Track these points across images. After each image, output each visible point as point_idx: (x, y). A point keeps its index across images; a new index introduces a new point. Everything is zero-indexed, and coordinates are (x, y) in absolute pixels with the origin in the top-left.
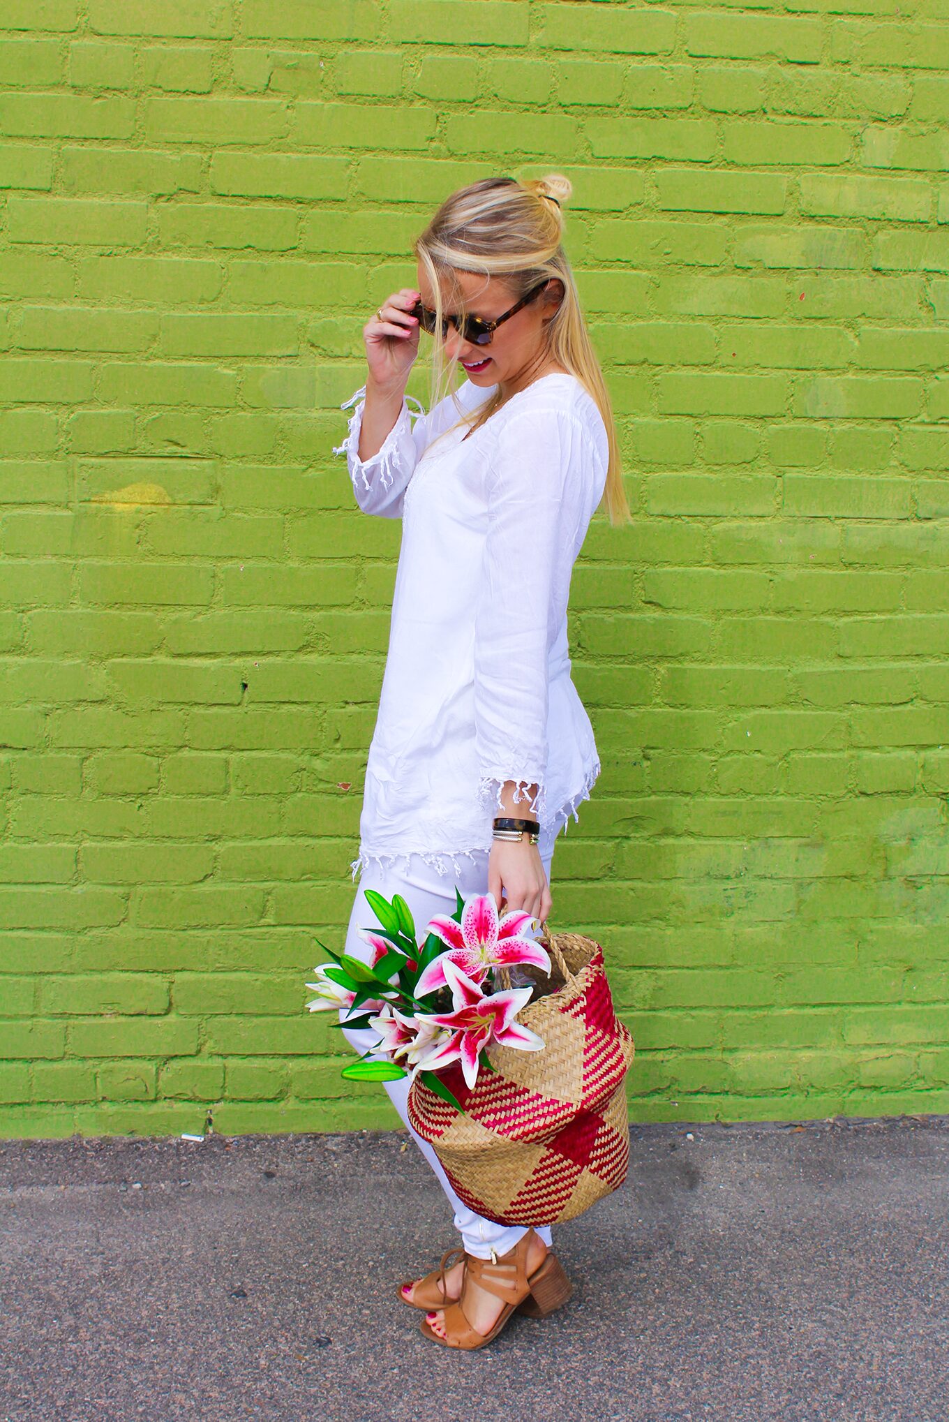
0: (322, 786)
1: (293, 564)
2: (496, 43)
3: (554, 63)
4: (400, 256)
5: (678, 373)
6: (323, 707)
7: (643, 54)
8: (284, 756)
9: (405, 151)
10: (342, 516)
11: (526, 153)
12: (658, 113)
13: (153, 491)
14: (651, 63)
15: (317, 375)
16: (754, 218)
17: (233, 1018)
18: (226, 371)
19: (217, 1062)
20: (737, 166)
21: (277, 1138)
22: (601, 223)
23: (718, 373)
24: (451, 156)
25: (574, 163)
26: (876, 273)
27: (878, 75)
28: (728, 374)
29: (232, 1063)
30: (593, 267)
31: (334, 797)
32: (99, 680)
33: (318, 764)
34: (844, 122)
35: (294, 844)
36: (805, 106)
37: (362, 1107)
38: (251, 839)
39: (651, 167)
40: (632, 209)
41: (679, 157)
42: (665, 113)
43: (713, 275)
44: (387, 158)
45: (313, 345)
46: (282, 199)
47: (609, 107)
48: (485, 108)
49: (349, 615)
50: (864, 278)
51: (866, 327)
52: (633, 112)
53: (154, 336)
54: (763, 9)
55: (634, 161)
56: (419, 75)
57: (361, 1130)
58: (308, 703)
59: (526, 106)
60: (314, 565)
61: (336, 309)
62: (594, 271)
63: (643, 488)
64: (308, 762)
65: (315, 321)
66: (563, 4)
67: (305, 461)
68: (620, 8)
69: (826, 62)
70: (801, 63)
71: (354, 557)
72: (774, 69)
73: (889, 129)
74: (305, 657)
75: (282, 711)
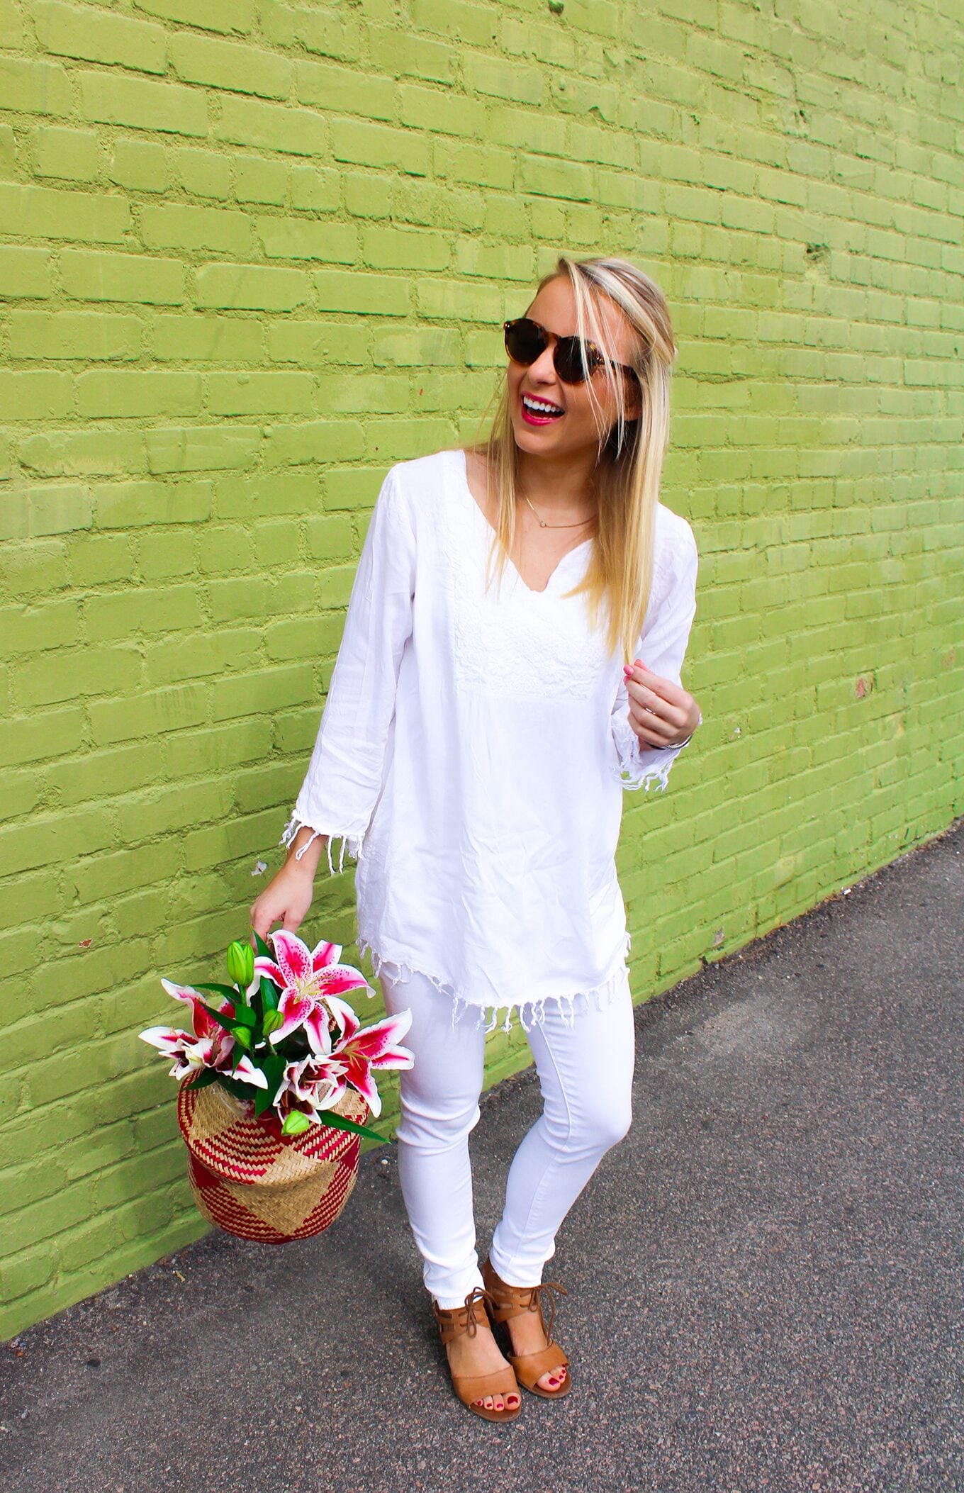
0: (65, 950)
1: (19, 717)
2: (181, 132)
3: (230, 158)
4: (102, 361)
5: (336, 470)
6: (60, 867)
7: (302, 156)
8: (25, 929)
9: (103, 245)
10: (62, 655)
11: (211, 251)
12: (313, 214)
14: (306, 165)
15: (30, 500)
16: (386, 319)
20: (373, 269)
22: (276, 324)
23: (365, 468)
24: (145, 251)
25: (249, 262)
26: (467, 369)
27: (465, 191)
28: (372, 468)
30: (268, 368)
31: (77, 958)
33: (59, 929)
34: (444, 231)
35: (40, 1020)
36: (418, 216)
37: (126, 1254)
39: (310, 268)
40: (298, 310)
41: (331, 260)
42: (319, 215)
43: (359, 374)
44: (85, 251)
45: (24, 466)
47: (277, 206)
48: (173, 201)
49: (77, 761)
50: (460, 373)
51: (462, 418)
52: (296, 213)
54: (386, 121)
55: (297, 262)
56: (113, 161)
57: (128, 1278)
58: (45, 865)
59: (209, 201)
60: (40, 714)
61: (43, 423)
62: (270, 373)
63: (316, 584)
64: (50, 929)
65: (23, 438)
66: (235, 96)
67: (24, 599)
68: (281, 106)
69: (430, 176)
70: (414, 175)
71: (77, 698)
72: (395, 179)
73: (472, 240)
74: (39, 816)
75: (21, 881)
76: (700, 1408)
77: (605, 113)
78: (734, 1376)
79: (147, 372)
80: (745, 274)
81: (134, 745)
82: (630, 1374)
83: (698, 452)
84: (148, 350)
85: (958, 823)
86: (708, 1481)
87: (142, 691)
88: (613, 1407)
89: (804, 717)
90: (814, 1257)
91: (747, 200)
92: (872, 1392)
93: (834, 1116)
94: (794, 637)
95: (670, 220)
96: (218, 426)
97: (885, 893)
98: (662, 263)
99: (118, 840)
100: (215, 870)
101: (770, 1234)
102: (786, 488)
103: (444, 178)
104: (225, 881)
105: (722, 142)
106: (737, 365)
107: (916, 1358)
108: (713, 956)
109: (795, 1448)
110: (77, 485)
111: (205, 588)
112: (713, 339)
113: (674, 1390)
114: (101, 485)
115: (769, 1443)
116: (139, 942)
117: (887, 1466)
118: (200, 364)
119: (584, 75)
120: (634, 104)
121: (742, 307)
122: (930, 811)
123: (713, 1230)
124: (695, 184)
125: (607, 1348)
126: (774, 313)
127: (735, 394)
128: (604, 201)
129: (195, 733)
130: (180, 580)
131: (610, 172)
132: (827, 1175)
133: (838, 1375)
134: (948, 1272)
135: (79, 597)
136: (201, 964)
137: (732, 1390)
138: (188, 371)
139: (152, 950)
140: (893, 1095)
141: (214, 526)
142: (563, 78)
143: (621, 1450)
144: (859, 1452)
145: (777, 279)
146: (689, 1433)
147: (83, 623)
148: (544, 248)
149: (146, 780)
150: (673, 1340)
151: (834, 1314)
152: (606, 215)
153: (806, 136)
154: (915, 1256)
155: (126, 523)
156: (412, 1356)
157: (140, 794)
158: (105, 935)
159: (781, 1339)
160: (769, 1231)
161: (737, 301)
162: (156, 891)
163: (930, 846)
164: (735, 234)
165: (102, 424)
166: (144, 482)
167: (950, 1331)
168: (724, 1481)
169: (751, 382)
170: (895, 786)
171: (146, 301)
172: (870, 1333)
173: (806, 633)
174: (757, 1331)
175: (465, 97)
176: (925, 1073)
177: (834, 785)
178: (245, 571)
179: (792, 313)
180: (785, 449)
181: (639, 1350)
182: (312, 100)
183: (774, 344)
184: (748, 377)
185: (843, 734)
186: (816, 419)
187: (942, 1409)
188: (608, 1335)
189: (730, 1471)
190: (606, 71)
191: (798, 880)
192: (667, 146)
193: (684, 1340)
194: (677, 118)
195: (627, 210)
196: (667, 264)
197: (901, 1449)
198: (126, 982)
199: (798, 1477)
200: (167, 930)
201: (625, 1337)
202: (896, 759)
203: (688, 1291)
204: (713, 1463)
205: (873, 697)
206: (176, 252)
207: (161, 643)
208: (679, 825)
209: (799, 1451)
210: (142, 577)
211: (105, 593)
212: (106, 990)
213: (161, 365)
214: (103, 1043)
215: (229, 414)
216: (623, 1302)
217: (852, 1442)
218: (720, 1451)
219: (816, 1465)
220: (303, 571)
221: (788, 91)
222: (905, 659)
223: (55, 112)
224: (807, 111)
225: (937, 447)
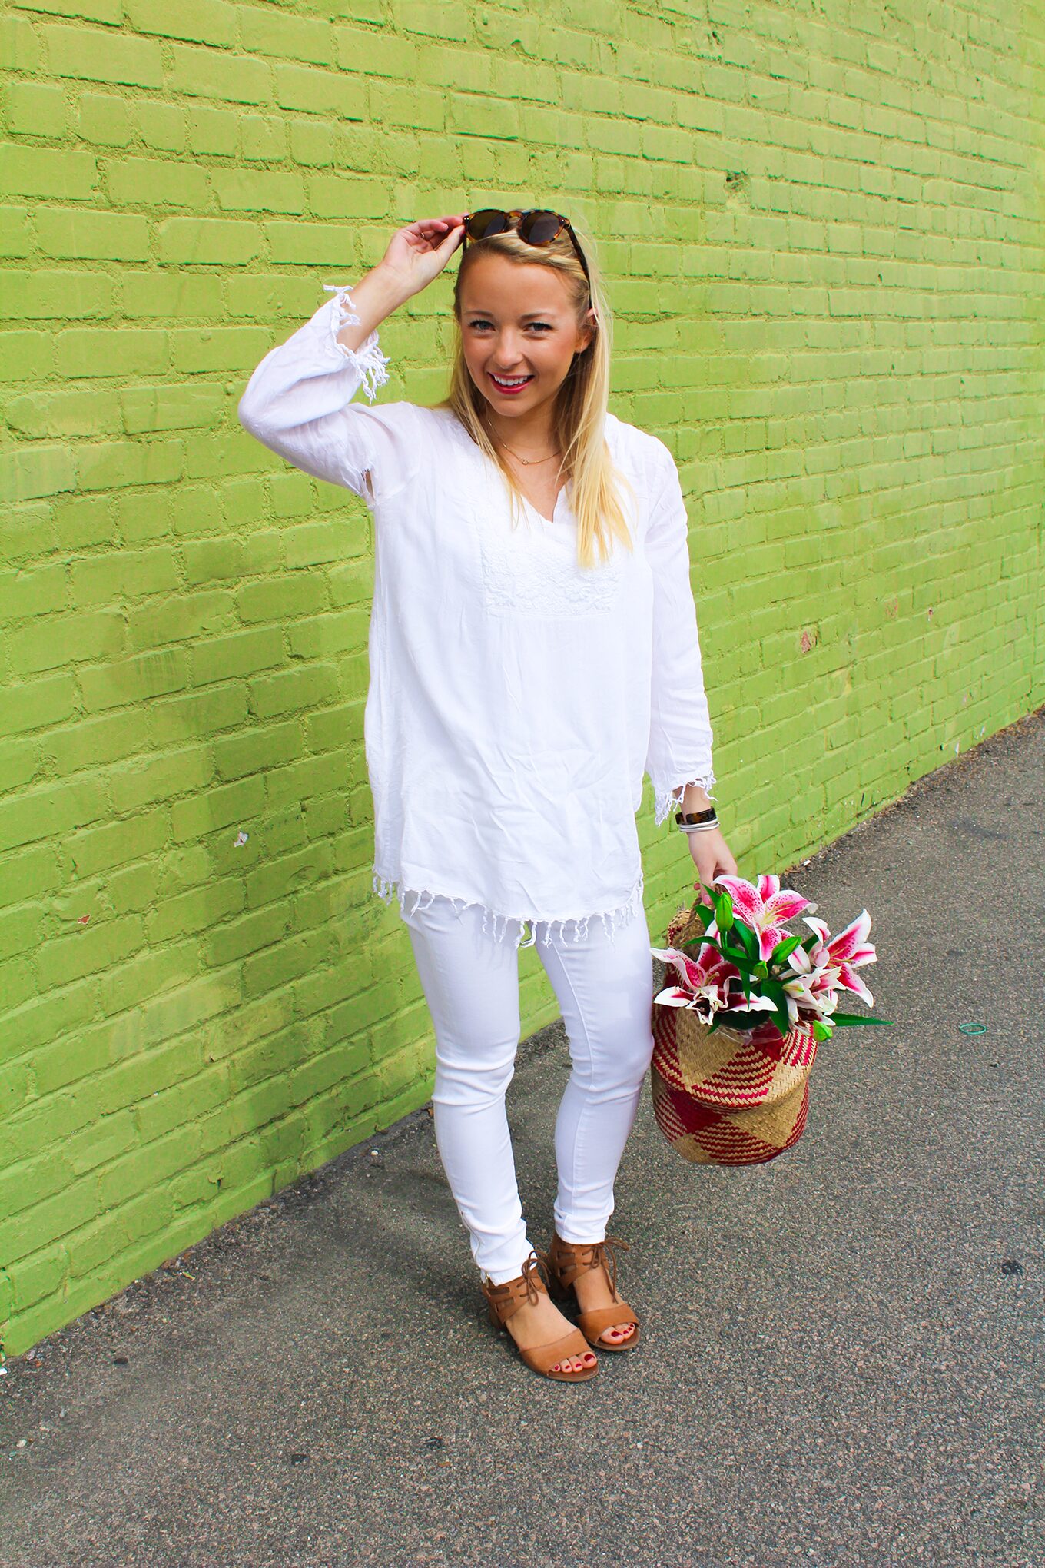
0: (65, 927)
1: (16, 684)
2: (139, 84)
3: (184, 108)
4: (78, 319)
6: (58, 839)
7: (249, 104)
8: (28, 905)
9: (74, 201)
10: (52, 621)
11: (171, 205)
12: (262, 164)
14: (253, 114)
15: (18, 462)
16: (333, 270)
17: (11, 1220)
20: (319, 219)
22: (233, 278)
24: (112, 206)
25: (206, 216)
26: (410, 319)
27: (400, 134)
30: (229, 323)
31: (76, 936)
33: (59, 904)
34: (383, 177)
35: (45, 1001)
36: (357, 162)
37: (130, 1257)
38: (6, 1012)
39: (262, 220)
40: (252, 264)
41: (280, 210)
42: (268, 165)
44: (57, 208)
45: (11, 428)
47: (229, 157)
48: (134, 155)
49: (70, 729)
50: (403, 323)
51: (407, 369)
52: (246, 163)
54: (324, 65)
55: (250, 214)
56: (78, 115)
57: (133, 1282)
58: (44, 838)
59: (168, 155)
60: (35, 681)
61: (27, 384)
62: (230, 328)
63: (281, 544)
64: (51, 904)
65: (11, 400)
66: (185, 46)
67: (16, 564)
68: (227, 54)
69: (367, 120)
70: (352, 120)
71: (68, 664)
72: (336, 125)
73: (409, 185)
74: (36, 787)
75: (22, 855)
76: (740, 1318)
77: (527, 46)
78: (768, 1290)
79: (119, 330)
80: (667, 207)
81: (122, 712)
82: (667, 1300)
83: (631, 396)
84: (118, 308)
85: (915, 787)
86: (760, 1372)
87: (128, 656)
88: (658, 1328)
89: (750, 674)
90: (827, 1187)
91: (666, 129)
92: (900, 1286)
93: (826, 1067)
94: (735, 588)
95: (594, 155)
96: (184, 384)
97: (847, 861)
98: (588, 200)
99: (110, 811)
100: (201, 842)
101: (780, 1172)
102: (719, 430)
103: (379, 122)
104: (210, 853)
105: (639, 70)
106: (665, 304)
107: (936, 1256)
109: (835, 1338)
110: (60, 446)
111: (180, 550)
112: (640, 276)
113: (713, 1308)
114: (81, 446)
115: (811, 1337)
116: (133, 918)
117: (922, 1340)
118: (166, 321)
119: (506, 8)
120: (553, 35)
121: (666, 242)
122: (885, 775)
123: (724, 1175)
124: (615, 115)
125: (641, 1283)
126: (698, 247)
127: (664, 333)
128: (530, 139)
129: (176, 699)
130: (157, 542)
131: (535, 107)
132: (827, 1118)
133: (866, 1277)
134: (957, 1184)
135: (67, 561)
136: (190, 941)
137: (768, 1301)
138: (157, 330)
139: (145, 927)
140: (882, 1043)
141: (186, 486)
142: (485, 13)
143: (673, 1360)
144: (895, 1333)
145: (699, 211)
146: (735, 1339)
147: (71, 588)
148: (476, 188)
149: (134, 748)
150: (703, 1269)
151: (853, 1230)
152: (533, 153)
153: (720, 59)
154: (923, 1175)
155: (105, 485)
156: (449, 1312)
157: (129, 762)
158: (102, 911)
159: (807, 1256)
160: (779, 1169)
161: (662, 237)
162: (146, 864)
163: (887, 813)
164: (656, 165)
165: (80, 384)
166: (120, 442)
167: (965, 1231)
168: (774, 1371)
169: (679, 320)
170: (846, 747)
171: (115, 258)
172: (890, 1242)
173: (748, 584)
174: (783, 1251)
175: (396, 37)
176: (911, 1021)
177: (785, 747)
178: (216, 532)
179: (716, 245)
180: (715, 389)
181: (672, 1280)
182: (256, 47)
183: (699, 279)
184: (677, 315)
185: (790, 692)
186: (744, 356)
187: (966, 1291)
188: (639, 1272)
189: (779, 1363)
190: (526, 3)
191: (755, 851)
192: (586, 77)
193: (714, 1268)
194: (595, 47)
195: (552, 146)
196: (593, 201)
197: (933, 1325)
198: (122, 961)
199: (842, 1359)
200: (158, 905)
201: (657, 1272)
202: (845, 718)
203: (709, 1228)
204: (762, 1359)
205: (818, 651)
206: (140, 207)
207: (141, 607)
209: (839, 1340)
210: (123, 539)
211: (89, 557)
212: (103, 970)
213: (131, 322)
214: (104, 1025)
215: (195, 371)
216: (648, 1244)
217: (889, 1327)
218: (766, 1349)
219: (857, 1348)
220: (269, 530)
221: (699, 13)
222: (849, 609)
223: (26, 68)
224: (720, 32)
225: (866, 381)
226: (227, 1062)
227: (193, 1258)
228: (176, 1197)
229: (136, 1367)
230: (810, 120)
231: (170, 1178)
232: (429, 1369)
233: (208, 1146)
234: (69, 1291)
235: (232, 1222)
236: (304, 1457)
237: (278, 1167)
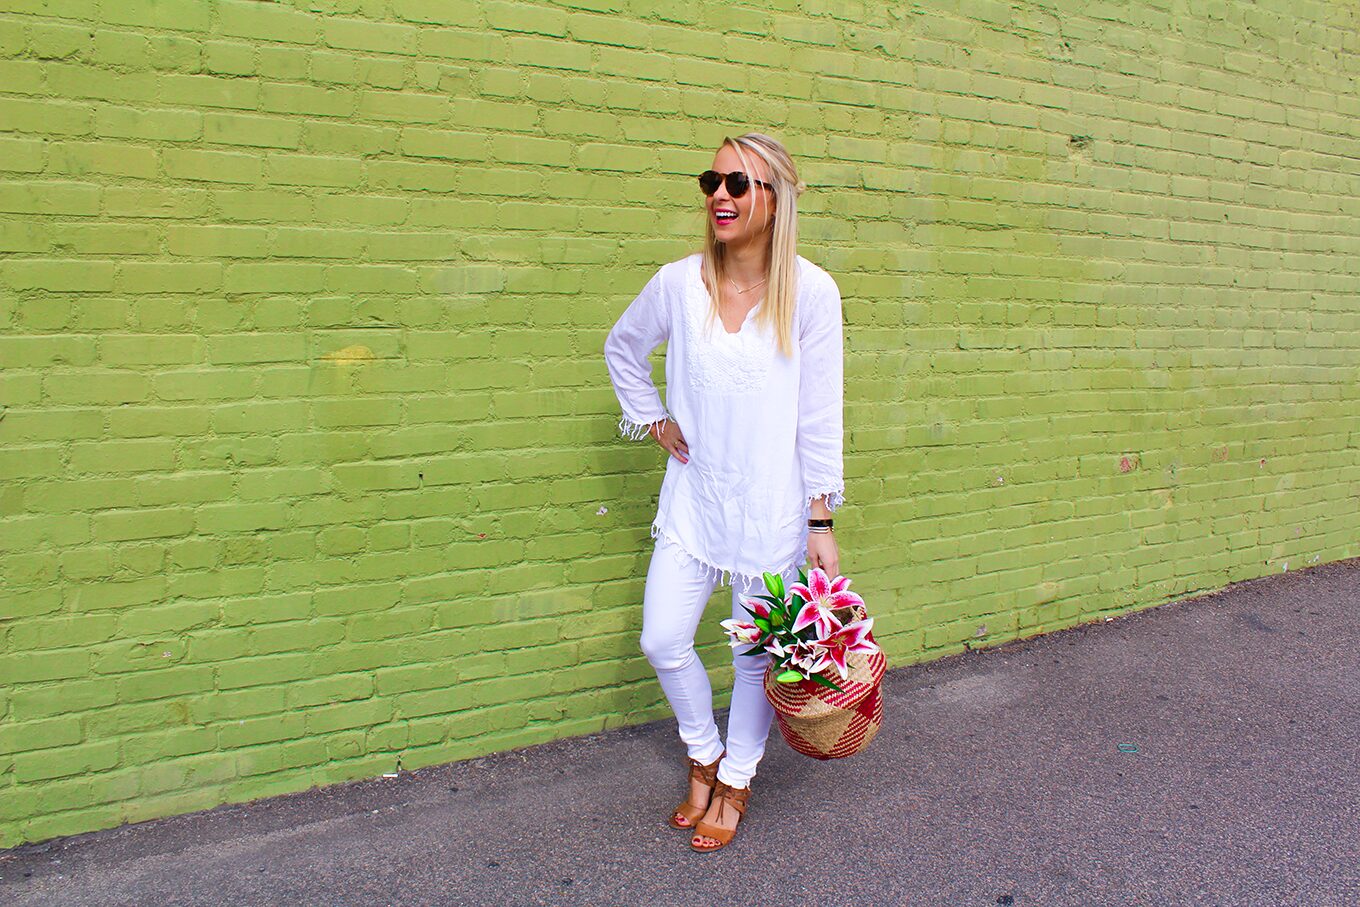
0: (468, 537)
1: (450, 395)
2: (574, 69)
3: (604, 83)
4: (516, 197)
6: (469, 486)
7: (653, 81)
8: (445, 519)
9: (520, 132)
10: (480, 362)
11: (589, 136)
12: (660, 116)
13: (362, 351)
14: (657, 86)
15: (466, 273)
17: (414, 694)
18: (409, 271)
19: (405, 723)
21: (443, 766)
22: (631, 180)
24: (547, 136)
25: (615, 143)
27: (772, 100)
29: (413, 722)
30: (625, 206)
31: (477, 544)
32: (327, 480)
33: (465, 523)
35: (450, 576)
36: (736, 116)
37: (493, 738)
38: (424, 576)
39: (657, 147)
40: (647, 172)
41: (671, 142)
42: (664, 116)
43: (689, 212)
44: (509, 136)
45: (463, 253)
46: (446, 159)
47: (635, 110)
48: (566, 108)
49: (485, 425)
53: (364, 247)
54: (715, 59)
55: (648, 143)
56: (529, 86)
57: (492, 753)
58: (460, 484)
59: (589, 108)
60: (463, 395)
61: (477, 230)
62: (626, 208)
64: (460, 522)
65: (465, 238)
66: (611, 48)
67: (459, 328)
68: (641, 52)
70: (734, 91)
71: (488, 388)
72: (720, 94)
73: (778, 131)
74: (458, 454)
76: (801, 874)
77: (888, 49)
79: (544, 205)
80: (1011, 156)
81: (522, 421)
83: (965, 277)
84: (545, 192)
87: (530, 390)
89: (1066, 479)
90: (932, 818)
91: (1014, 105)
93: (1003, 747)
94: (1055, 417)
95: (943, 119)
96: (589, 238)
97: (1141, 624)
98: (936, 148)
99: (507, 477)
100: (571, 506)
101: (911, 800)
102: (1049, 308)
103: (757, 93)
104: (578, 515)
105: (991, 66)
106: (1003, 219)
107: (962, 878)
108: (975, 644)
110: (496, 266)
111: (575, 333)
112: (980, 200)
113: (790, 864)
114: (510, 268)
116: (517, 542)
118: (579, 202)
119: (872, 26)
120: (913, 42)
121: (1008, 179)
122: (1202, 572)
123: (873, 793)
124: (967, 95)
126: (1038, 184)
128: (886, 106)
129: (563, 420)
130: (559, 327)
131: (892, 87)
133: (903, 876)
135: (493, 330)
136: (558, 564)
137: (828, 870)
138: (570, 204)
139: (526, 549)
140: (1056, 742)
141: (583, 297)
142: (853, 29)
143: (738, 884)
145: (1041, 160)
146: (786, 884)
147: (494, 346)
148: (835, 136)
149: (529, 444)
150: (807, 841)
151: (923, 847)
152: (887, 116)
153: (1070, 61)
154: (1003, 828)
155: (524, 291)
157: (524, 451)
158: (495, 533)
159: (878, 853)
161: (1004, 175)
162: (531, 512)
163: (1199, 599)
164: (1002, 128)
165: (514, 232)
166: (538, 268)
167: (996, 869)
169: (1016, 231)
170: (1162, 546)
171: (545, 164)
172: (941, 861)
173: (1068, 416)
174: (866, 846)
175: (776, 43)
176: (1090, 733)
177: (1097, 535)
179: (1056, 184)
180: (1048, 280)
181: (782, 841)
182: (664, 49)
183: (1038, 205)
184: (1013, 227)
185: (1106, 497)
186: (1079, 260)
190: (890, 23)
192: (941, 70)
193: (814, 842)
194: (951, 51)
195: (905, 112)
196: (941, 149)
198: (508, 565)
200: (536, 538)
202: (1164, 524)
203: (834, 819)
205: (1138, 473)
206: (567, 136)
207: (544, 363)
208: (943, 540)
210: (534, 323)
211: (509, 330)
212: (493, 567)
213: (553, 201)
214: (490, 599)
215: (597, 231)
221: (1053, 30)
222: (1173, 448)
223: (495, 60)
224: (1071, 43)
225: (1206, 288)
226: (577, 642)
227: (534, 751)
228: (530, 712)
229: (459, 794)
230: (1160, 104)
231: (528, 700)
232: (602, 843)
233: (558, 688)
234: (449, 745)
235: (569, 738)
236: (497, 864)
237: (610, 715)
